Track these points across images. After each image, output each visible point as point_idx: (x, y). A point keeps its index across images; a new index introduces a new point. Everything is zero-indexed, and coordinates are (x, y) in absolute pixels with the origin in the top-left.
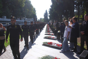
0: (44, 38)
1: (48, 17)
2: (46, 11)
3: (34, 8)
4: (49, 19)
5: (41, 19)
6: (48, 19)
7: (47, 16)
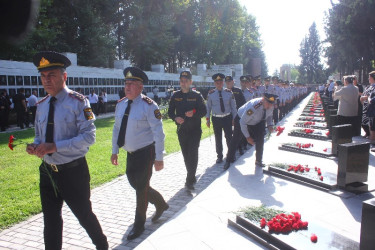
0: (280, 148)
1: (319, 60)
2: (313, 30)
3: (250, 17)
4: (326, 66)
5: (285, 68)
6: (321, 67)
7: (318, 53)
